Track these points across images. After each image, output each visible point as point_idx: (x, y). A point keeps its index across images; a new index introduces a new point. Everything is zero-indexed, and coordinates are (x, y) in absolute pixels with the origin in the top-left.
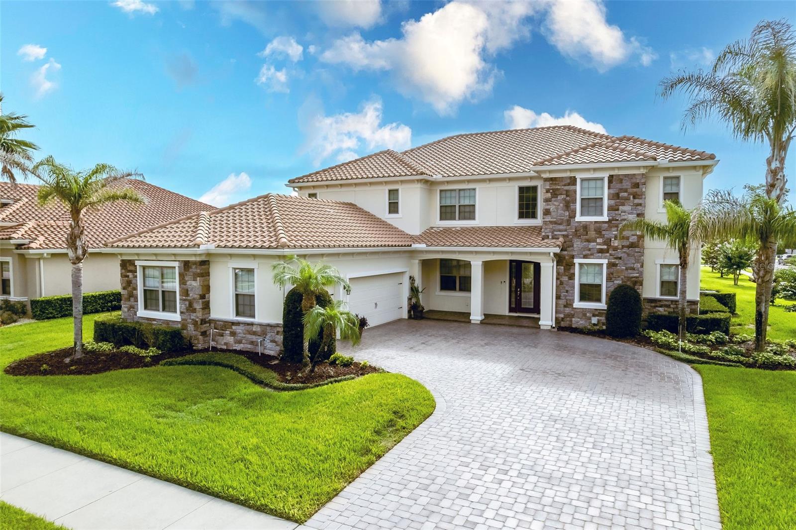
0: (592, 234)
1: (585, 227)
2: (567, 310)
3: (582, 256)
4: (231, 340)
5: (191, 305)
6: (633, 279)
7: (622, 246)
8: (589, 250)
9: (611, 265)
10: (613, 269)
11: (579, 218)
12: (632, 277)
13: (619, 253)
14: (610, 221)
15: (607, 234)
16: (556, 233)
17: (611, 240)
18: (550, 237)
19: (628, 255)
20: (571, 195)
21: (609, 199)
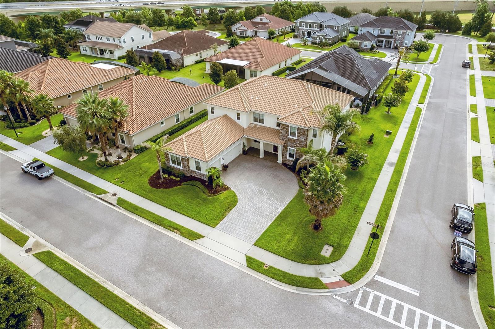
0: (293, 141)
1: (291, 139)
2: (285, 159)
3: (290, 146)
4: (195, 175)
5: (185, 166)
8: (292, 145)
9: (297, 150)
10: (297, 152)
11: (289, 136)
13: (299, 148)
14: (297, 139)
15: (296, 142)
17: (297, 144)
20: (288, 130)
21: (297, 134)
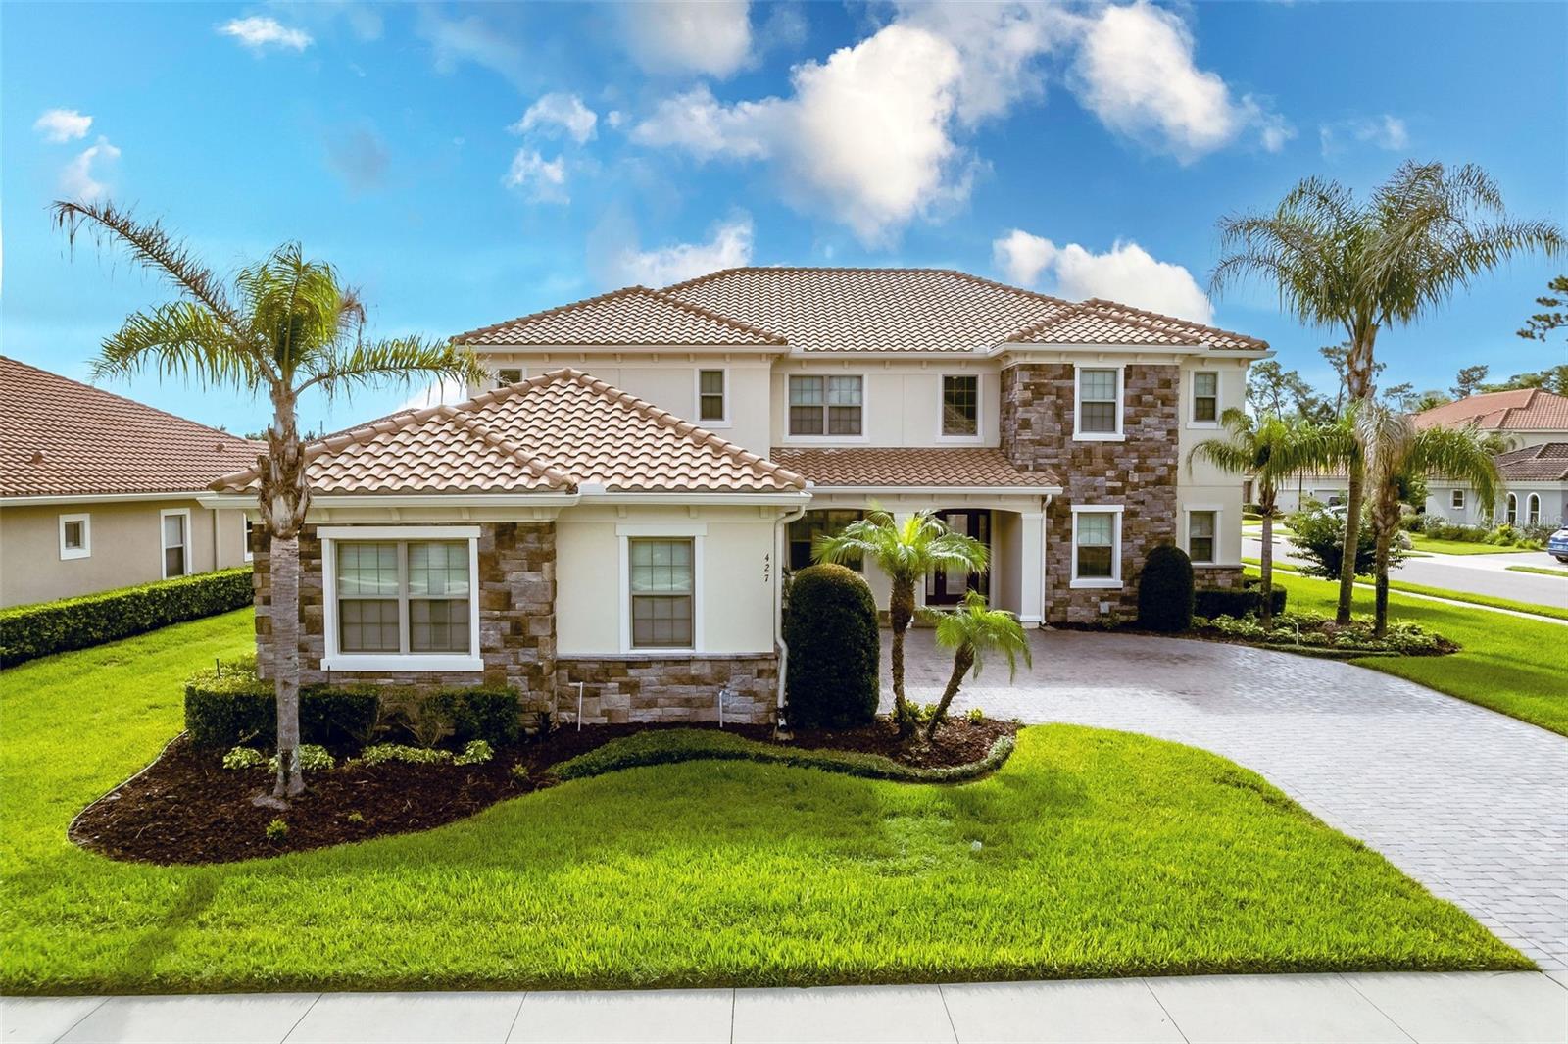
0: (1099, 462)
1: (1088, 450)
2: (1062, 593)
4: (622, 701)
6: (1162, 536)
7: (1146, 482)
8: (1095, 490)
11: (1078, 436)
12: (1160, 534)
13: (1140, 494)
14: (1127, 441)
15: (1122, 463)
16: (1040, 461)
18: (1031, 468)
19: (1155, 497)
21: (1125, 405)
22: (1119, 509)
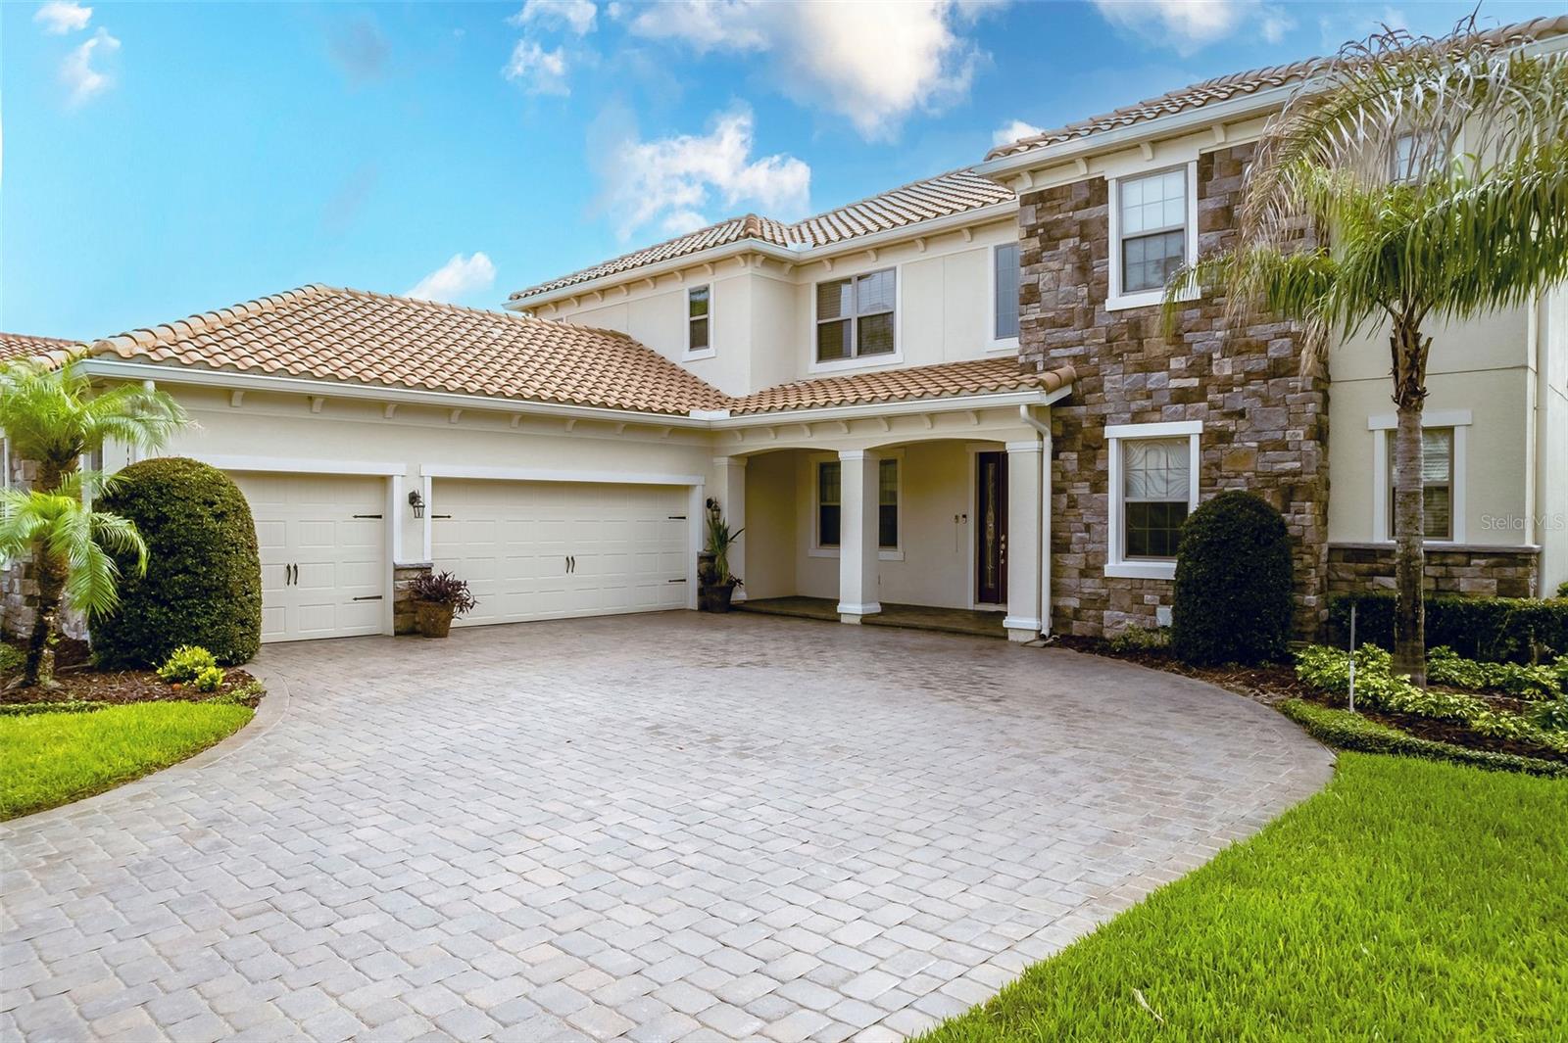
0: (1156, 344)
1: (1135, 325)
3: (1128, 416)
6: (1282, 479)
7: (1248, 373)
8: (1149, 396)
9: (1213, 439)
10: (1220, 452)
11: (1115, 301)
12: (1279, 474)
13: (1239, 400)
16: (1054, 353)
17: (1211, 359)
18: (1040, 367)
19: (1266, 401)
20: (1093, 235)
21: (1200, 231)
22: (1193, 428)
